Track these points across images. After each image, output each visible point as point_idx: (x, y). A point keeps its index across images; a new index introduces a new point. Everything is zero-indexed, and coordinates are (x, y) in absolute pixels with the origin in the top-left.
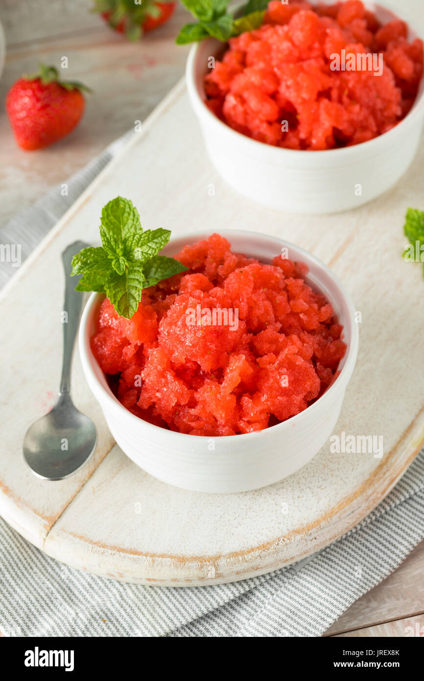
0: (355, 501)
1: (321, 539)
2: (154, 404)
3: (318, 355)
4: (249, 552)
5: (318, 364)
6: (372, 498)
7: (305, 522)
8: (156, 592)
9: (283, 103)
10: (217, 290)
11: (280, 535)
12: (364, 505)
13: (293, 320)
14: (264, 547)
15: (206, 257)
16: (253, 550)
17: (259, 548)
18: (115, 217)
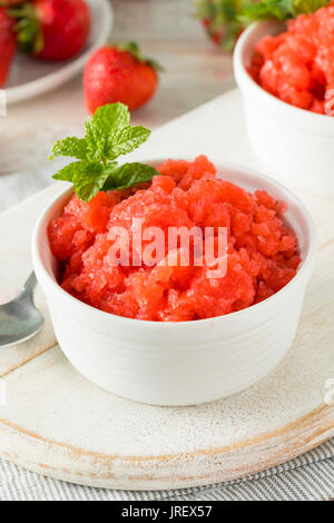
0: (273, 439)
1: (226, 466)
2: (87, 284)
3: (265, 276)
4: (147, 459)
5: (261, 283)
6: (293, 441)
7: (215, 446)
8: (48, 483)
9: (315, 73)
10: (178, 191)
11: (184, 450)
12: (282, 446)
13: (249, 240)
14: (164, 458)
15: (186, 172)
16: (152, 458)
17: (158, 458)
18: (109, 119)
